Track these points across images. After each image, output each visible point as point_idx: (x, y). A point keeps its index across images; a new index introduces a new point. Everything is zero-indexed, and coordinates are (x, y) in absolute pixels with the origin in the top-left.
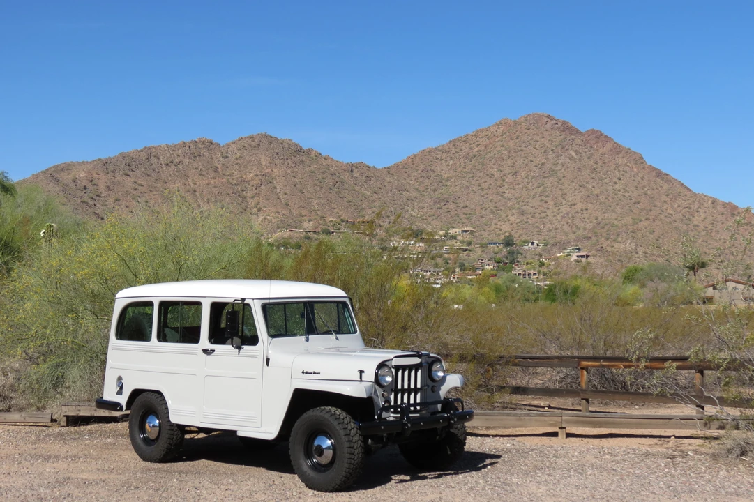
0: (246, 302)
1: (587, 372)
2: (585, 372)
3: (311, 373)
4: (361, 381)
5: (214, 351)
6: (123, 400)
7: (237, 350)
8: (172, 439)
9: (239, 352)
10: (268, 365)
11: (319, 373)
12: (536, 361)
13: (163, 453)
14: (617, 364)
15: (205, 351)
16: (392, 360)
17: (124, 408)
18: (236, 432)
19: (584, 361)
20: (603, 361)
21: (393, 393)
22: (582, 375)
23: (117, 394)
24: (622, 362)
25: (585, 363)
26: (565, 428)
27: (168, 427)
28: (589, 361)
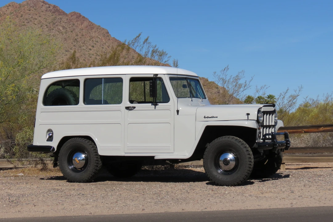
0: (159, 76)
3: (211, 118)
4: (248, 119)
5: (134, 107)
6: (54, 144)
7: (154, 106)
8: (97, 166)
9: (155, 107)
10: (178, 114)
11: (217, 117)
13: (91, 176)
15: (127, 108)
16: (261, 108)
17: (56, 150)
18: (153, 157)
21: (262, 128)
23: (47, 141)
26: (284, 163)
27: (96, 159)
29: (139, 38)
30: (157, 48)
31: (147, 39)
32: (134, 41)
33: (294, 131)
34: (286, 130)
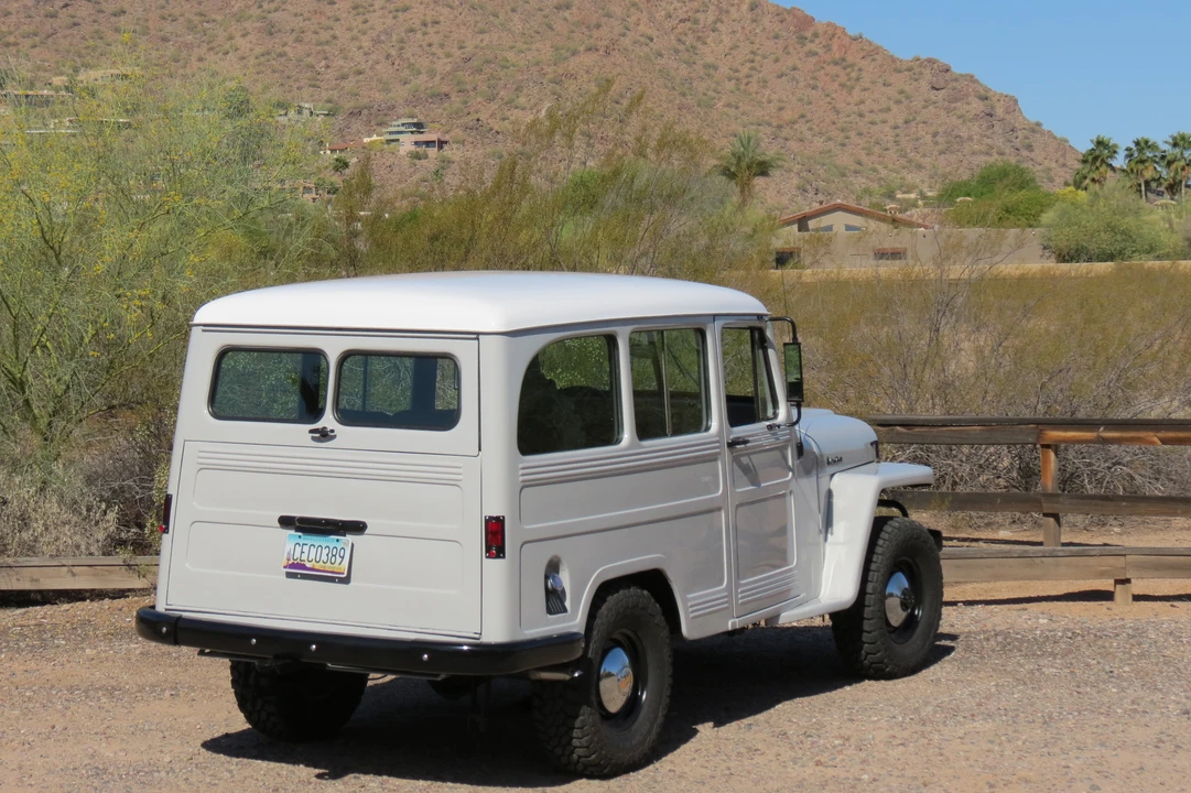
1: (1056, 454)
2: (1052, 455)
12: (918, 429)
14: (1142, 434)
19: (1055, 429)
20: (1105, 430)
22: (1046, 461)
24: (1159, 431)
25: (1055, 434)
26: (1128, 581)
28: (1066, 430)
33: (1181, 435)
34: (1151, 430)
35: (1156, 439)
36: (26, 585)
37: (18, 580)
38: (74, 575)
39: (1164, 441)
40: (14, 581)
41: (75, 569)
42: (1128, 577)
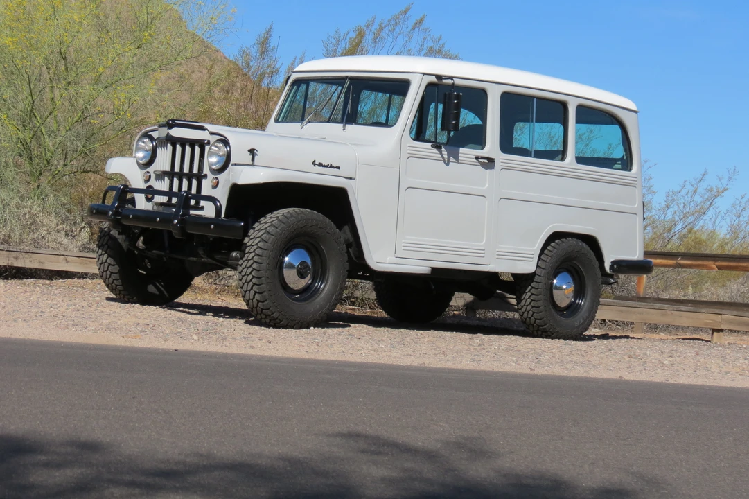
14: (706, 263)
20: (682, 259)
28: (656, 259)
29: (407, 15)
30: (441, 42)
31: (421, 21)
32: (393, 22)
33: (731, 264)
34: (712, 260)
35: (714, 266)
36: (35, 265)
37: (31, 261)
38: (67, 262)
39: (720, 268)
40: (28, 261)
41: (68, 258)
42: (723, 328)
